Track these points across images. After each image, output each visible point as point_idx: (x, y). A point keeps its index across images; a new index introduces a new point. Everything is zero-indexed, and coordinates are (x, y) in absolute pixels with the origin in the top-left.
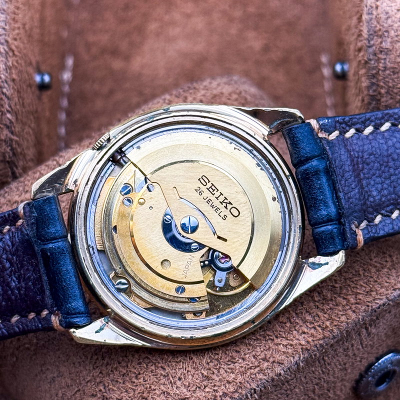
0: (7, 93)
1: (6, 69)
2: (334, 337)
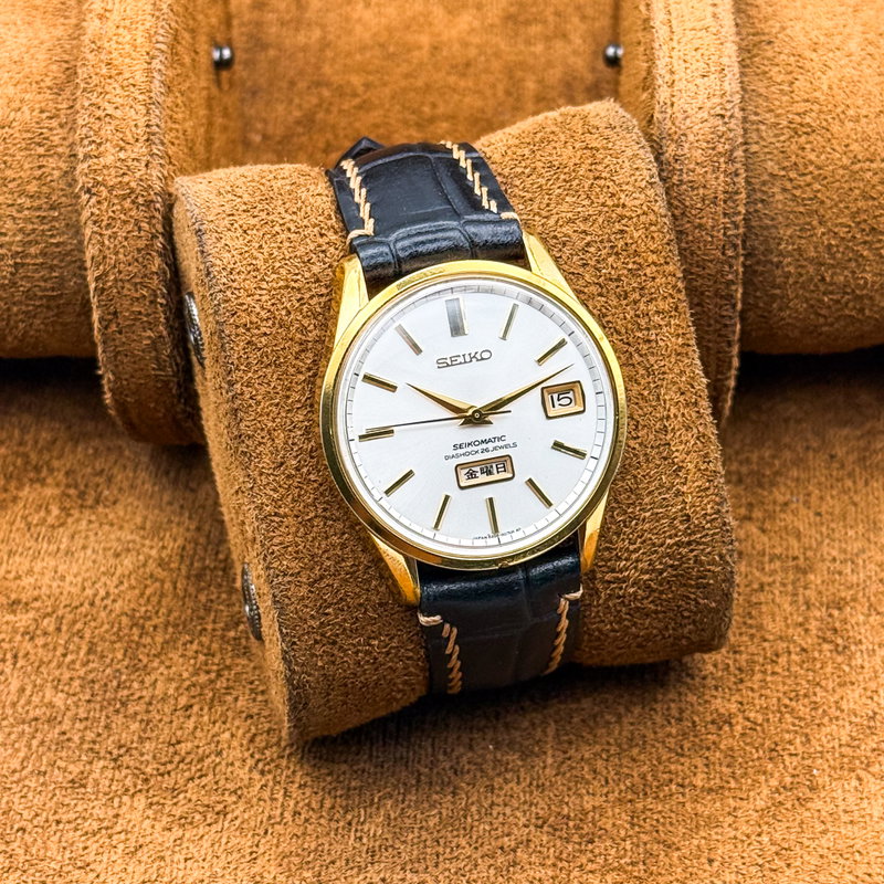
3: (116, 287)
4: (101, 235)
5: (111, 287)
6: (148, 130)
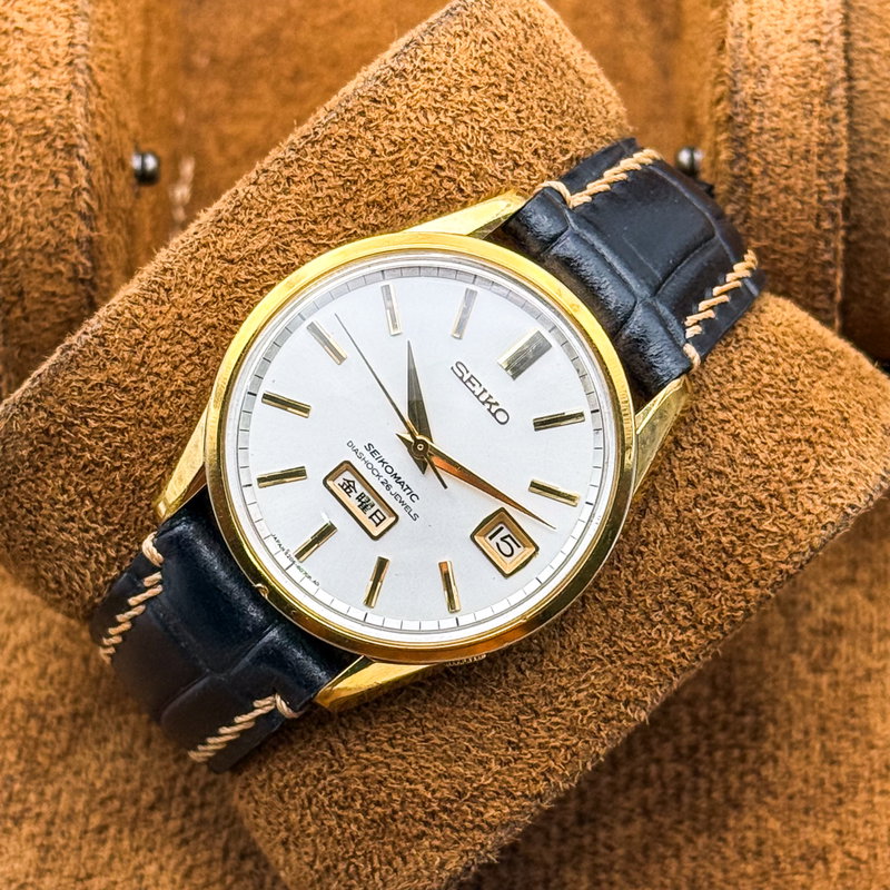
3: (23, 259)
4: (5, 189)
5: (15, 258)
6: (71, 50)
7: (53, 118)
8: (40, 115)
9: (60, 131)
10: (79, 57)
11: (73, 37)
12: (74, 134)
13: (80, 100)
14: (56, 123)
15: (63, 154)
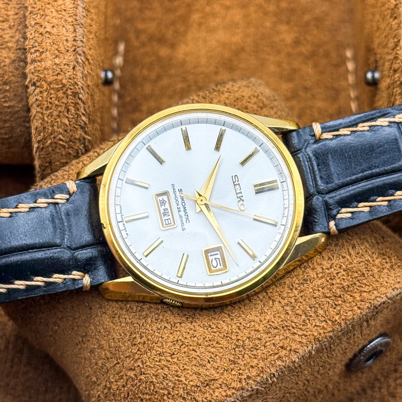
0: (83, 98)
1: (83, 77)
2: (342, 330)
4: (42, 114)
7: (66, 79)
8: (60, 77)
9: (70, 86)
10: (78, 47)
11: (76, 36)
12: (77, 87)
13: (79, 70)
14: (68, 81)
15: (71, 97)
